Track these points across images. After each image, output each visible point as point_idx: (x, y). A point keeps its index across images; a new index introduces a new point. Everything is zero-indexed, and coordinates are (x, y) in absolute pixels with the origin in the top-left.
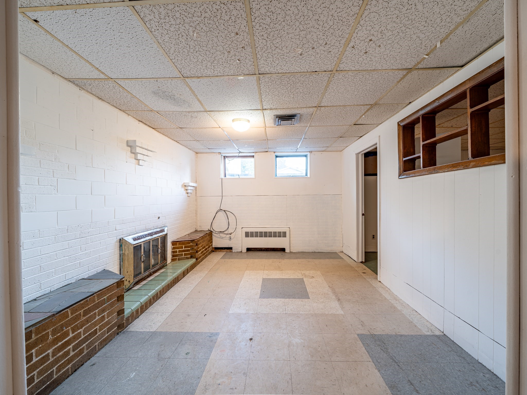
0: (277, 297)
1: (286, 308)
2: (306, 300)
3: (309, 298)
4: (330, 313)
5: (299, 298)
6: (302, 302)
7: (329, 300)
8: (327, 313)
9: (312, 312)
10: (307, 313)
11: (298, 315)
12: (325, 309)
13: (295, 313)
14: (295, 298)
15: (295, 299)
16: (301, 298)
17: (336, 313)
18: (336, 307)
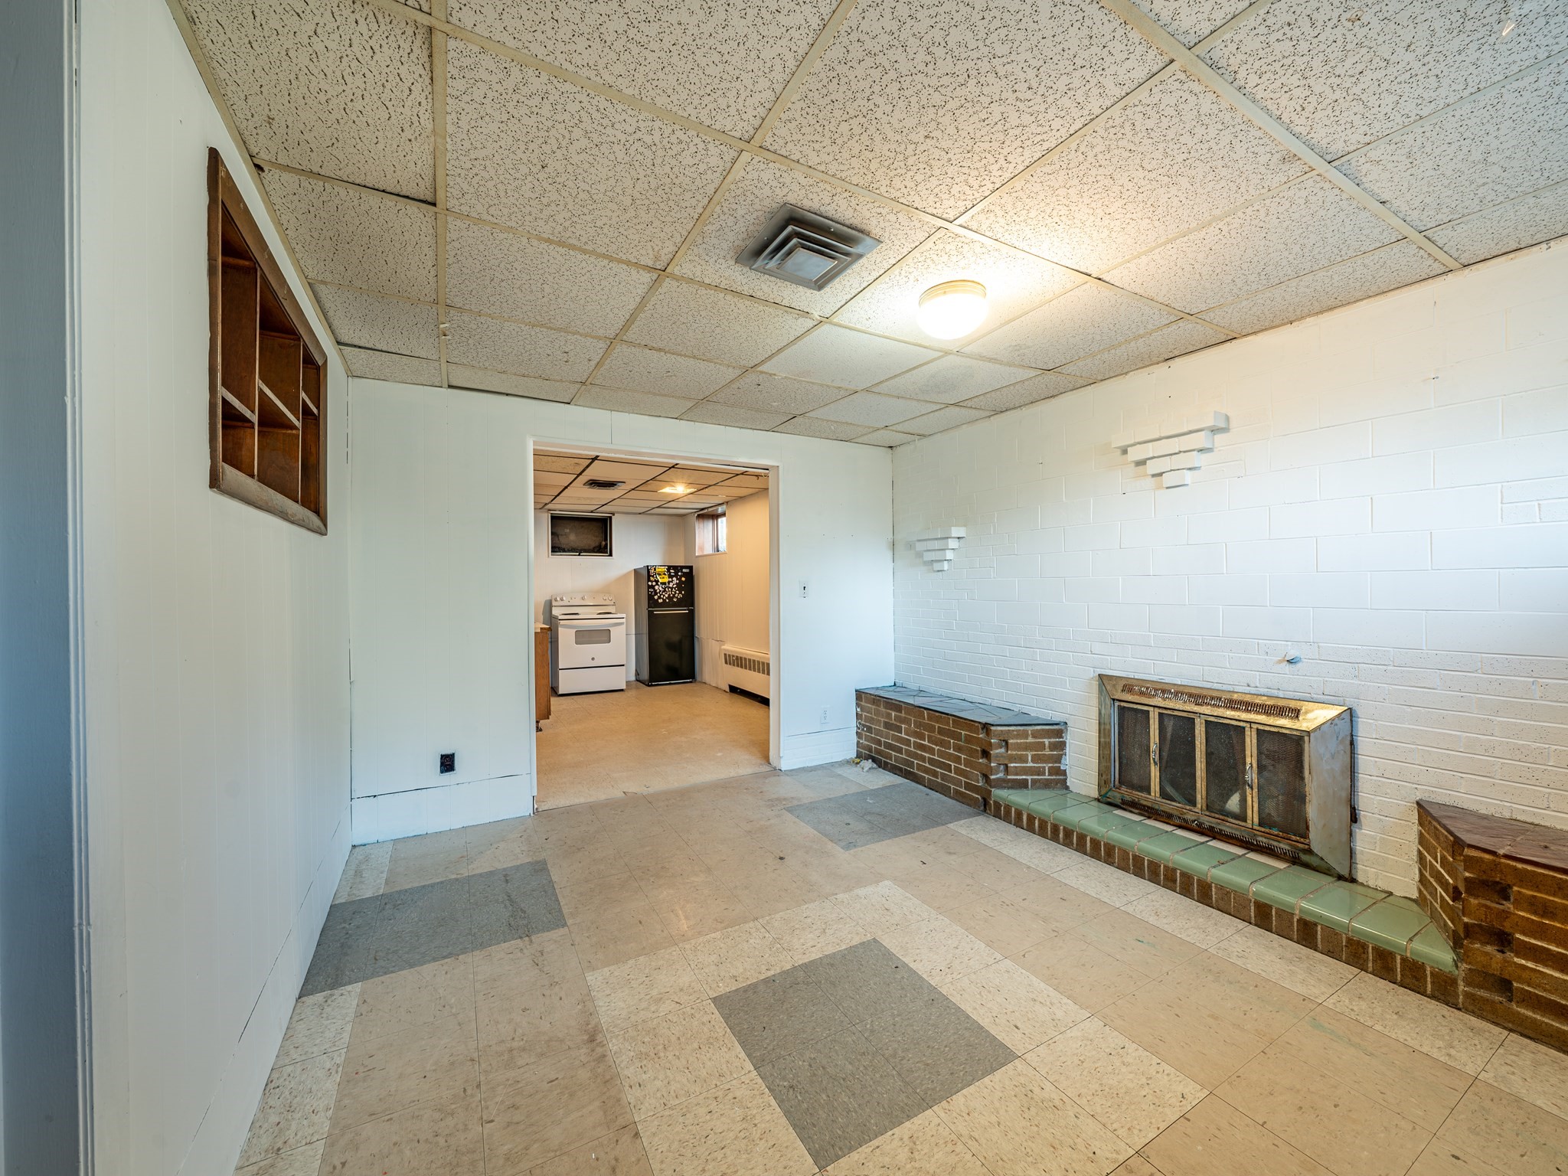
0: (830, 962)
1: (767, 935)
2: (723, 989)
3: (715, 1000)
4: (631, 962)
5: (753, 987)
6: (734, 972)
7: (633, 1018)
8: (641, 958)
9: (687, 946)
10: (701, 939)
11: (723, 925)
12: (647, 971)
13: (734, 929)
14: (766, 981)
15: (762, 977)
16: (746, 990)
17: (612, 968)
18: (608, 992)
